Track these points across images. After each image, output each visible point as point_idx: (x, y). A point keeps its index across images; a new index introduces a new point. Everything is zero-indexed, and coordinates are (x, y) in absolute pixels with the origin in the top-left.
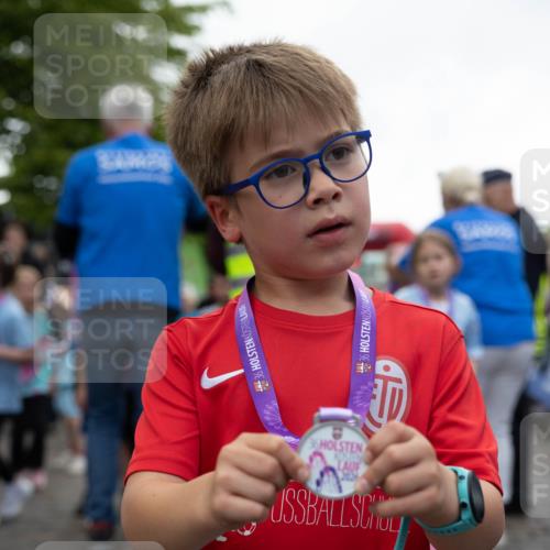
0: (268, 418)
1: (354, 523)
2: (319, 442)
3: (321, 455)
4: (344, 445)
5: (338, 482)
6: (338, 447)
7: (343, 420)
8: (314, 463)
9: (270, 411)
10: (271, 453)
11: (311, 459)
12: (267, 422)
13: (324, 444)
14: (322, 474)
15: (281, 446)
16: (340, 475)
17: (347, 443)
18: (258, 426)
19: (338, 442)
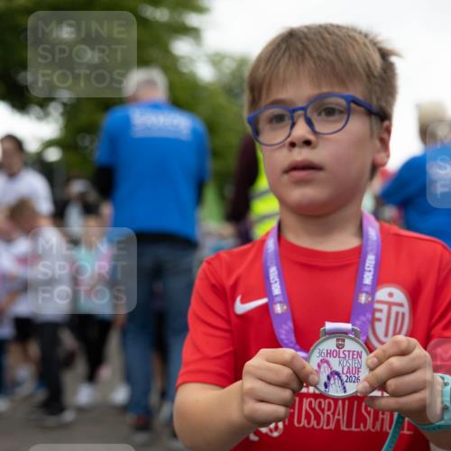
0: (283, 337)
1: (365, 427)
2: (325, 351)
3: (327, 362)
4: (347, 353)
5: (343, 384)
6: (342, 355)
7: (345, 333)
8: (322, 369)
9: (285, 330)
10: (285, 364)
11: (319, 366)
12: (282, 340)
13: (330, 353)
14: (329, 378)
15: (293, 358)
16: (344, 378)
17: (349, 351)
18: (275, 343)
19: (341, 351)
